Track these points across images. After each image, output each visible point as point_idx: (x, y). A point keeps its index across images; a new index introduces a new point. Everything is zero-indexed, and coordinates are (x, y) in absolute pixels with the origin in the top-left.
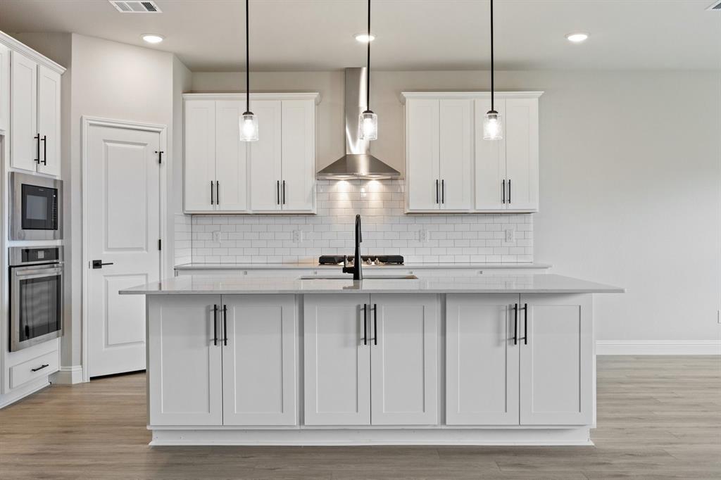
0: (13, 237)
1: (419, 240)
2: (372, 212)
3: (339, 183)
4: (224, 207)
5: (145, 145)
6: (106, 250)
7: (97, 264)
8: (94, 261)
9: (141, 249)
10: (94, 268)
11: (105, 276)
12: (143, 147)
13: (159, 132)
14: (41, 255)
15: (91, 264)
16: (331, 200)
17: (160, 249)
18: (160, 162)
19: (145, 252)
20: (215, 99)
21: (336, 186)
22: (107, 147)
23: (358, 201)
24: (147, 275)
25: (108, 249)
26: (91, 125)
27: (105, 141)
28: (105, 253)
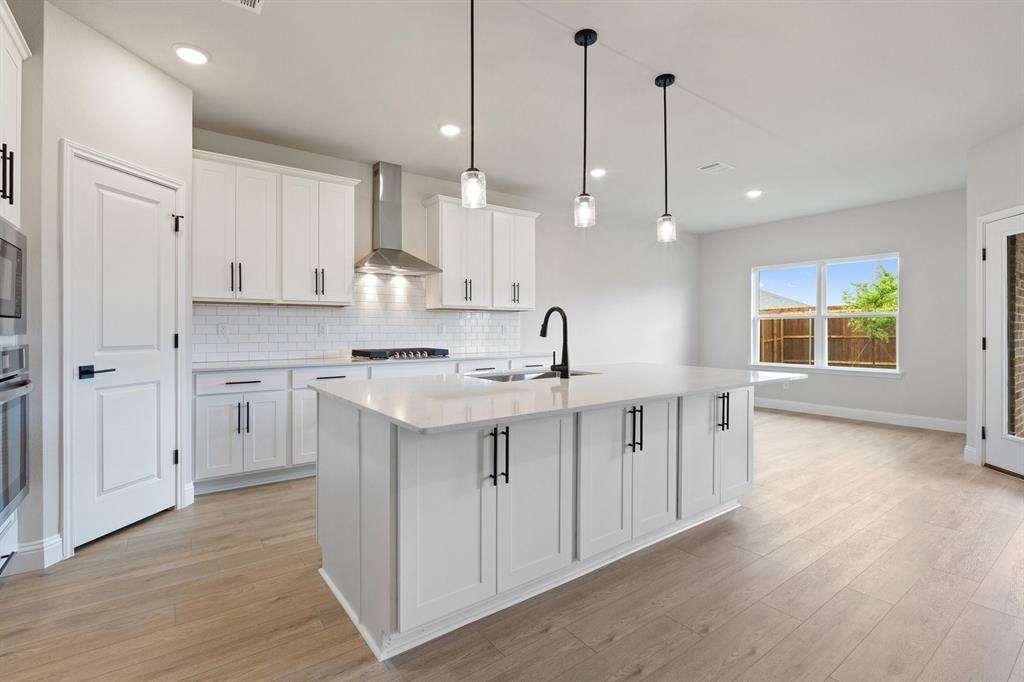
2: (398, 306)
3: (366, 276)
4: (247, 294)
5: (157, 203)
6: (99, 351)
7: (86, 372)
8: (80, 368)
9: (150, 347)
10: (80, 378)
11: (97, 389)
12: (153, 206)
13: (175, 189)
15: (77, 372)
16: (357, 293)
17: (176, 346)
18: (177, 229)
19: (155, 351)
20: (236, 164)
21: (364, 280)
22: (101, 196)
23: (385, 297)
24: (158, 383)
25: (103, 348)
26: (77, 156)
27: (98, 185)
28: (97, 354)
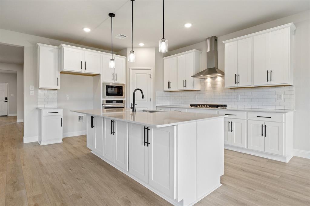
0: (103, 98)
1: (236, 99)
2: (218, 89)
3: (207, 79)
4: (171, 89)
12: (146, 74)
14: (115, 102)
16: (205, 85)
17: (151, 101)
18: (151, 77)
19: (147, 102)
21: (206, 80)
22: (136, 75)
23: (214, 85)
26: (132, 70)
27: (136, 73)
